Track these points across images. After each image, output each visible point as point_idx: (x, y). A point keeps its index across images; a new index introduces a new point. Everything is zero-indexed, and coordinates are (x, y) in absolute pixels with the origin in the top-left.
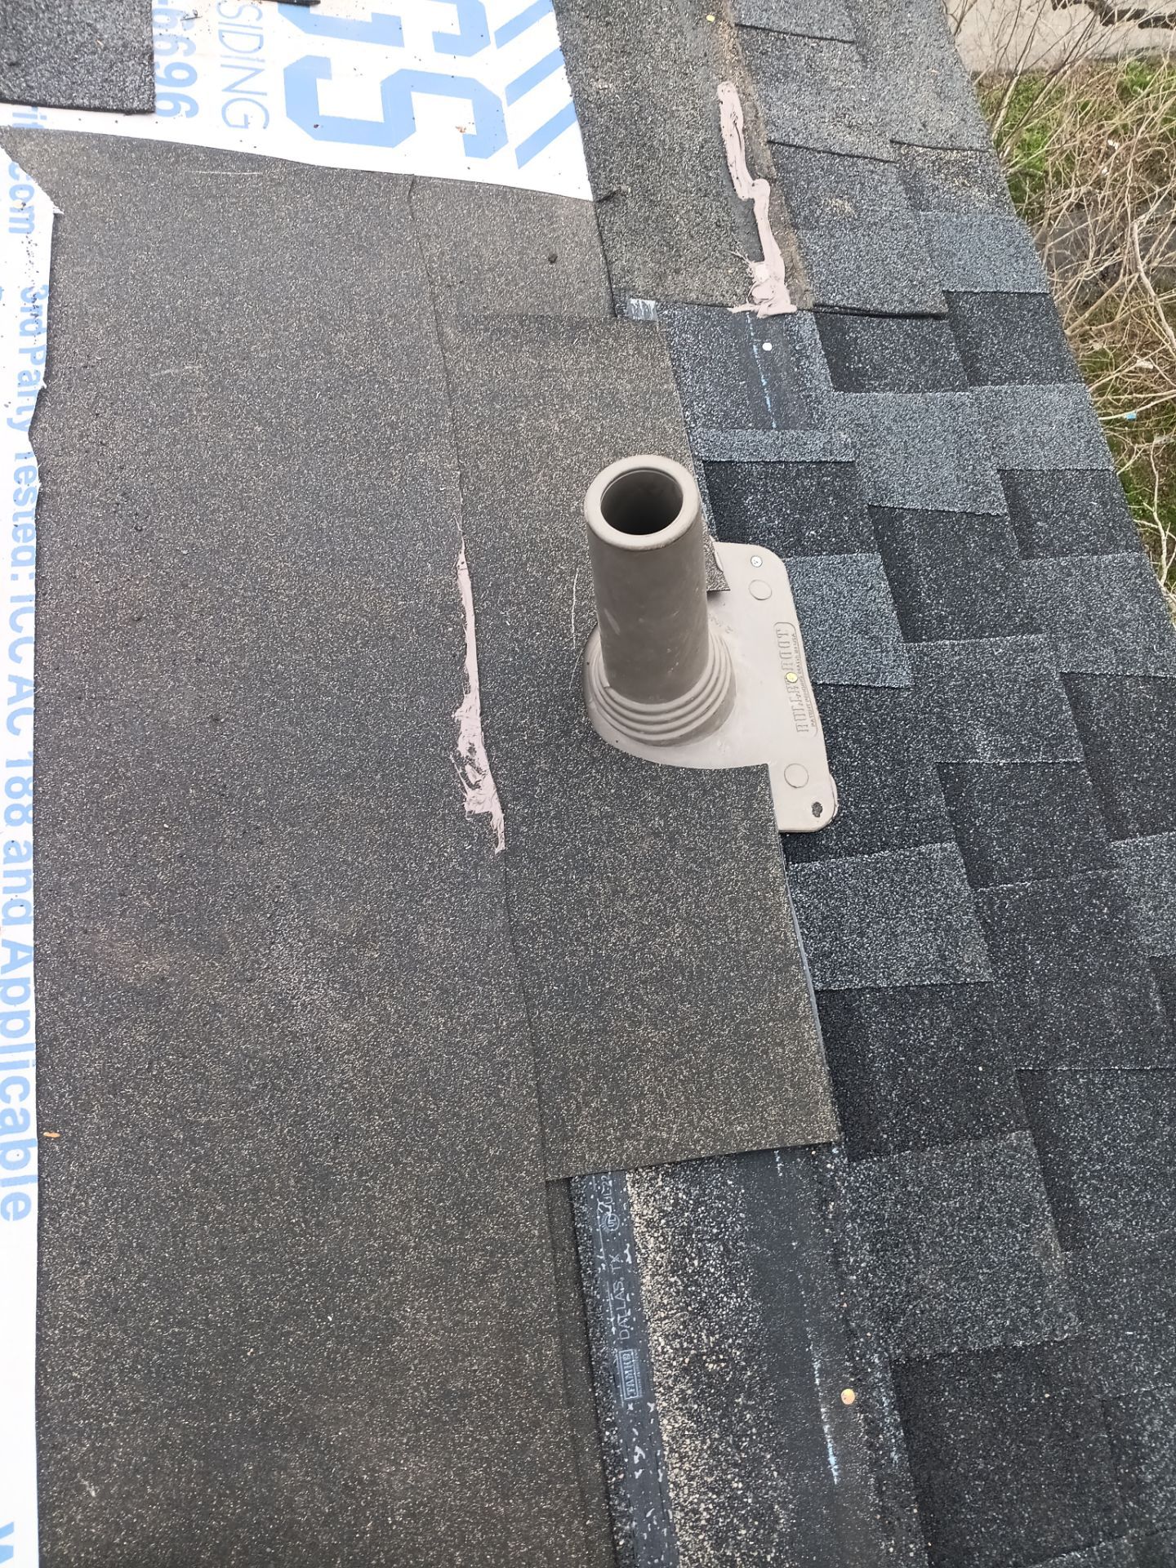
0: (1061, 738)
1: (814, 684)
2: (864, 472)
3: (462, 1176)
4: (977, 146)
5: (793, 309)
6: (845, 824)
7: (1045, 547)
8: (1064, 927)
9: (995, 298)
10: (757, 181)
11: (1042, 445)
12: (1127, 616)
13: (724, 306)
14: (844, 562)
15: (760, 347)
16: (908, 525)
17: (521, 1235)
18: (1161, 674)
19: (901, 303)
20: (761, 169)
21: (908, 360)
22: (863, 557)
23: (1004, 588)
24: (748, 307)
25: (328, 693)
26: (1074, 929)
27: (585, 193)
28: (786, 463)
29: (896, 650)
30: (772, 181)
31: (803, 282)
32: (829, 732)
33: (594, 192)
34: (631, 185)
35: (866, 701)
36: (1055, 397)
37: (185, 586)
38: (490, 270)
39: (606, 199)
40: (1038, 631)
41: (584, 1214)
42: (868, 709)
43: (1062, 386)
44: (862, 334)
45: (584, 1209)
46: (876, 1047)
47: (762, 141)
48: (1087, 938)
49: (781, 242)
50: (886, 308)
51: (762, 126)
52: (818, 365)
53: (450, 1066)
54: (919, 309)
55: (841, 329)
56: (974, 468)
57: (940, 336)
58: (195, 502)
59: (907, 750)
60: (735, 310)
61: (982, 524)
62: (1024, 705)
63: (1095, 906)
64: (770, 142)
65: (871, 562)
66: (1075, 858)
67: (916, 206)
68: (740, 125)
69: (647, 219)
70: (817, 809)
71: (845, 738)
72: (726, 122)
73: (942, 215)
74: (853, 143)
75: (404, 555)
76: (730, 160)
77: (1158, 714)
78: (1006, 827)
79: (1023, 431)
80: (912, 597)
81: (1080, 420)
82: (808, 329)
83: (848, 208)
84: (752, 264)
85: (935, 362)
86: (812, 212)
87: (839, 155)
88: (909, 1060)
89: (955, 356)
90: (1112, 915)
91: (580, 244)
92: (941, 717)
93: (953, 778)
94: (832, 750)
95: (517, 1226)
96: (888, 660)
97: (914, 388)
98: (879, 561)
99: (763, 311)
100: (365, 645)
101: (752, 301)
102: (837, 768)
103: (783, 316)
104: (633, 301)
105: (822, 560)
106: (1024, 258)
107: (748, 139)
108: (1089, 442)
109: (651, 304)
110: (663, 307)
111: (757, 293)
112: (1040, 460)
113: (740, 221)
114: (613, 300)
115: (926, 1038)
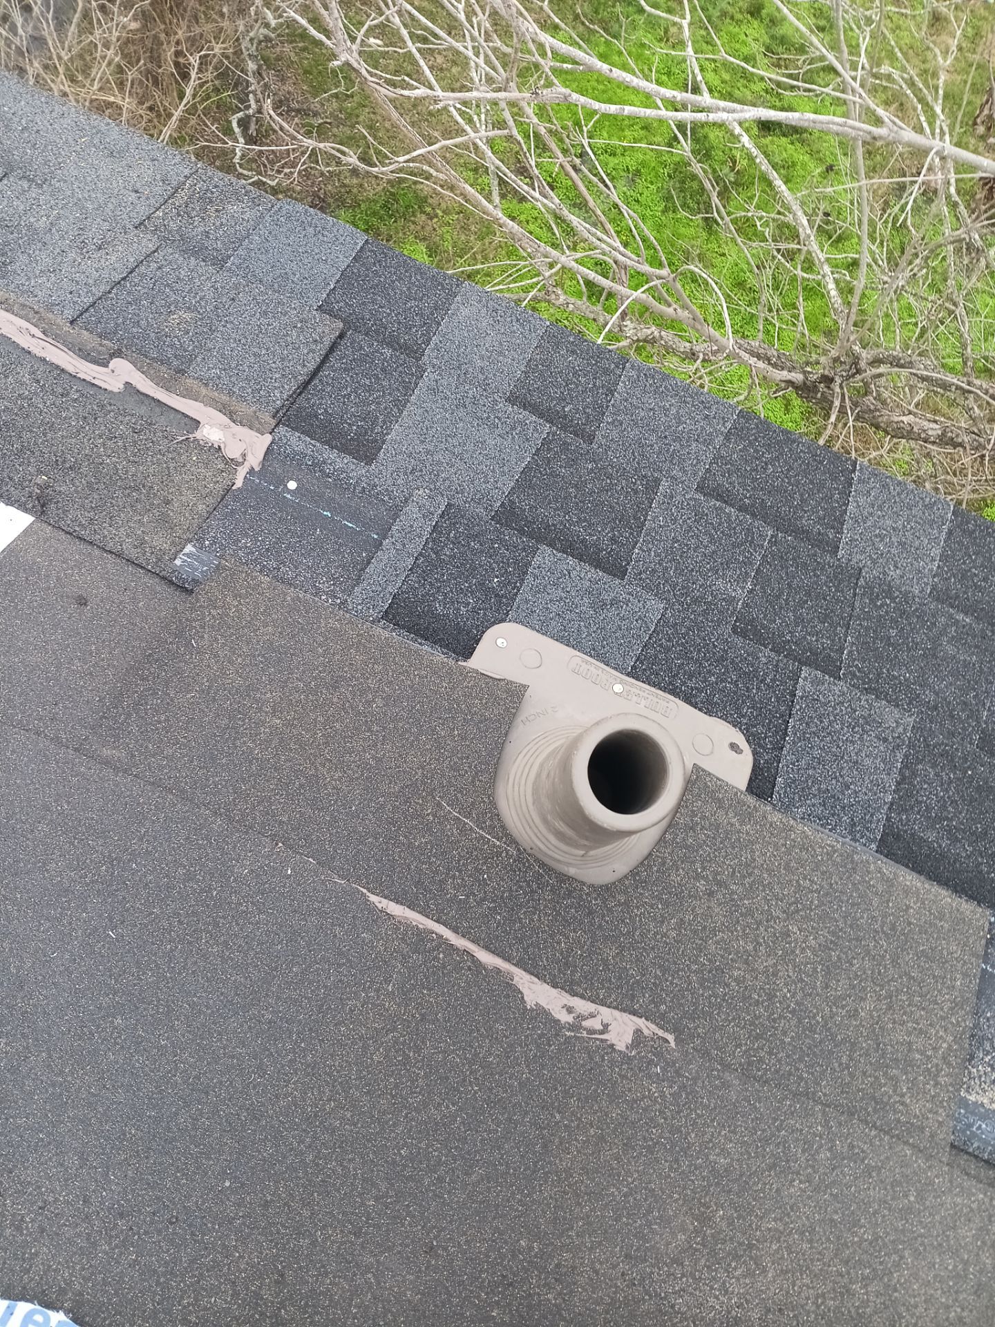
0: (749, 531)
1: (628, 675)
2: (458, 500)
3: (921, 1236)
4: (187, 172)
5: (268, 438)
6: (752, 734)
7: (588, 422)
8: (889, 638)
9: (346, 277)
10: (110, 365)
11: (500, 353)
12: (674, 411)
13: (228, 490)
14: (536, 577)
15: (289, 491)
16: (524, 504)
17: (979, 1208)
18: (729, 425)
19: (313, 351)
20: (99, 353)
21: (370, 389)
22: (537, 560)
23: (610, 477)
24: (242, 473)
25: (453, 1118)
26: (893, 632)
27: (24, 520)
28: (421, 554)
29: (629, 594)
30: (117, 354)
31: (243, 409)
32: (674, 692)
33: (26, 510)
34: (40, 472)
35: (661, 646)
36: (465, 311)
37: (266, 1205)
38: (58, 667)
39: (40, 505)
40: (657, 482)
41: (979, 1148)
42: (668, 650)
43: (458, 298)
44: (323, 403)
45: (975, 1145)
46: (931, 836)
47: (67, 328)
48: (902, 629)
49: (189, 394)
50: (311, 366)
51: (50, 315)
52: (338, 461)
53: (836, 1196)
54: (327, 342)
55: (309, 416)
56: (499, 419)
57: (361, 348)
58: (174, 1139)
59: (715, 646)
60: (239, 483)
61: (549, 450)
62: (711, 536)
63: (882, 605)
64: (72, 323)
65: (545, 556)
66: (842, 591)
67: (220, 263)
68: (39, 333)
69: (89, 485)
70: (734, 747)
71: (684, 683)
72: (24, 342)
73: (240, 252)
74: (119, 260)
75: (341, 954)
76: (71, 369)
77: (756, 451)
78: (799, 620)
79: (482, 358)
80: (586, 547)
81: (496, 311)
82: (297, 442)
83: (187, 316)
84: (198, 435)
85: (384, 370)
86: (172, 346)
87: (124, 279)
88: (947, 819)
89: (388, 352)
90: (893, 599)
91: (79, 565)
92: (696, 601)
93: (747, 629)
94: (689, 700)
95: (972, 1210)
96: (636, 605)
97: (401, 405)
98: (549, 550)
99: (255, 460)
100: (418, 1050)
101: (238, 464)
102: (708, 708)
103: (269, 451)
104: (178, 562)
105: (525, 592)
106: (324, 228)
107: (57, 337)
108: (518, 320)
109: (189, 548)
110: (200, 540)
111: (232, 452)
112: (514, 367)
113: (143, 410)
114: (164, 578)
115: (936, 795)
